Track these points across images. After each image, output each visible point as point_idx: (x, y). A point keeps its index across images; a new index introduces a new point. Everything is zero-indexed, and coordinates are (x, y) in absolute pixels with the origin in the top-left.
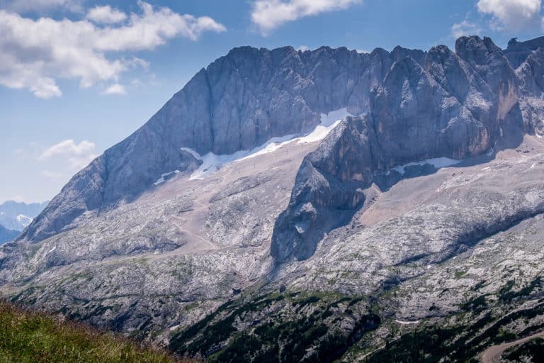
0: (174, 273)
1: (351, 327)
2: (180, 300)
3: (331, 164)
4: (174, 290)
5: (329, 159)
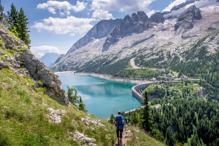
0: (86, 55)
1: (112, 59)
4: (86, 58)
5: (113, 33)
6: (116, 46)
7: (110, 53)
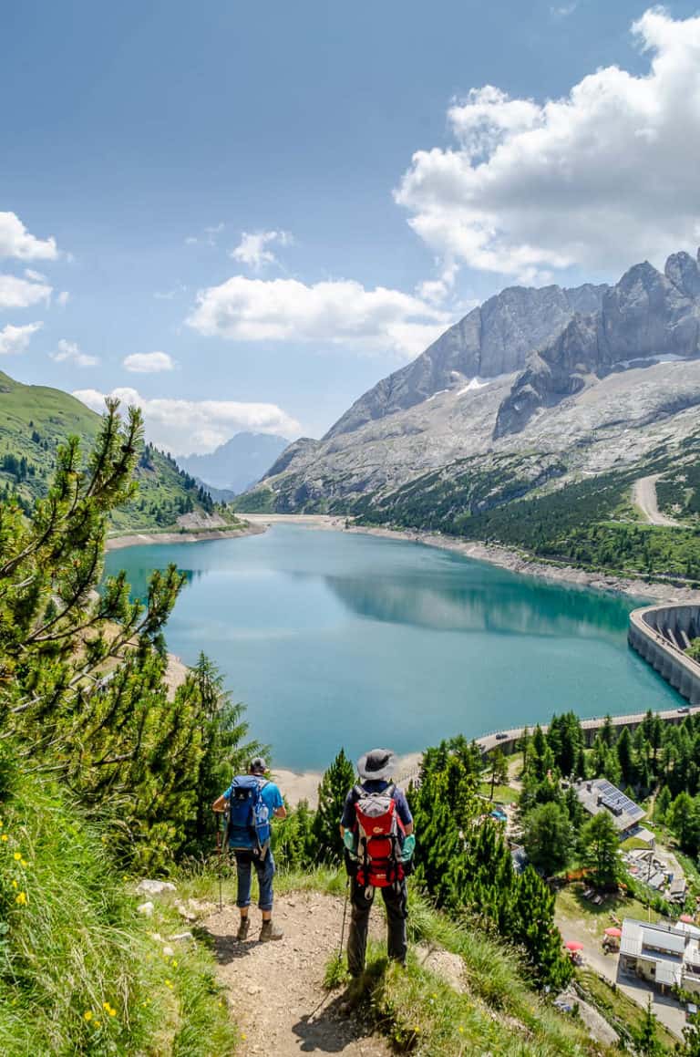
0: (411, 448)
1: (537, 474)
2: (412, 468)
3: (555, 354)
4: (409, 461)
6: (567, 415)
7: (533, 442)
